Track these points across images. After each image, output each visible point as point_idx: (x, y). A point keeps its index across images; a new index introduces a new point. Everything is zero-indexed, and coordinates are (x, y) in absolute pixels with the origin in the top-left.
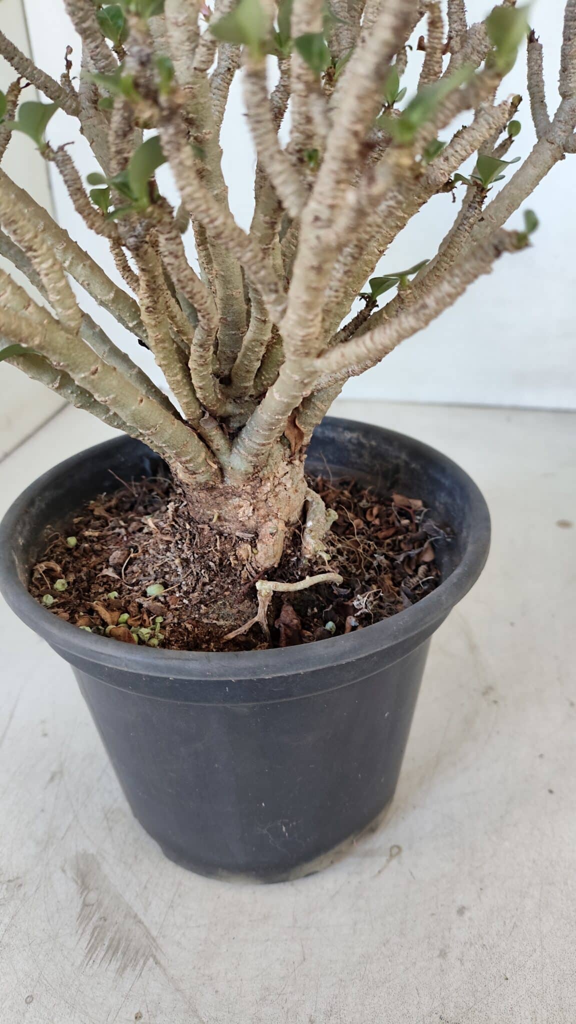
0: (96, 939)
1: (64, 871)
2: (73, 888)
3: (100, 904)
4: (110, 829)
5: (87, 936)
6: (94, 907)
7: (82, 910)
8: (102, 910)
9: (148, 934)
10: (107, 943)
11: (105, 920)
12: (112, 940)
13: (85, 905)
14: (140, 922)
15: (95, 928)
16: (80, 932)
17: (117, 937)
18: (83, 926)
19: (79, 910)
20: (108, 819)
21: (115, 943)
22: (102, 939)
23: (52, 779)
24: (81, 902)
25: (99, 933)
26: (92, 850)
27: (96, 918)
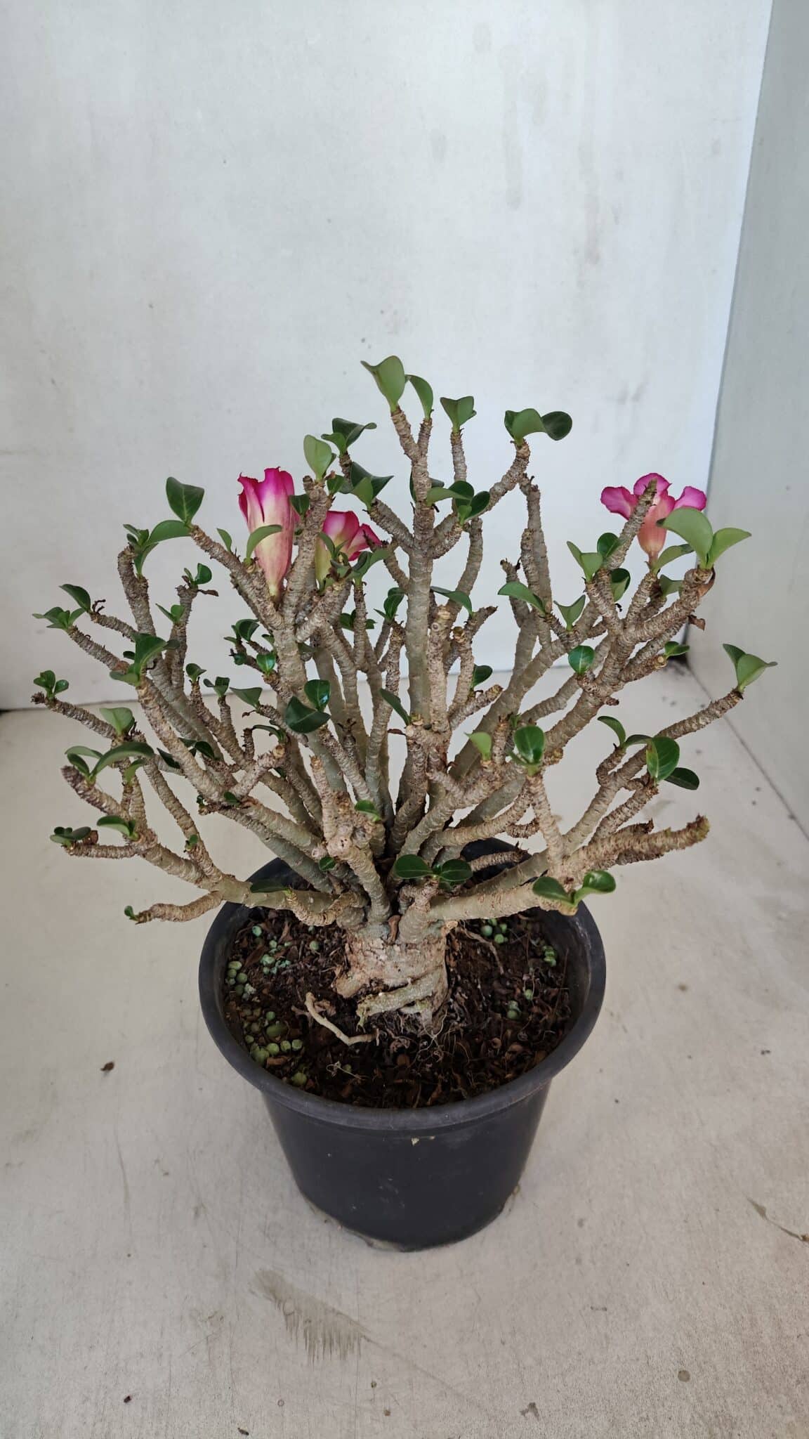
0: (310, 1339)
1: (253, 1293)
2: (270, 1305)
3: (299, 1311)
4: (275, 1243)
5: (302, 1339)
6: (296, 1314)
7: (286, 1320)
8: (303, 1314)
9: (351, 1321)
10: (321, 1339)
11: (310, 1321)
12: (324, 1336)
13: (287, 1315)
14: (339, 1313)
15: (305, 1332)
16: (294, 1337)
17: (327, 1332)
18: (294, 1332)
19: (283, 1320)
20: (268, 1236)
21: (328, 1337)
22: (316, 1338)
23: (197, 1214)
24: (282, 1313)
25: (310, 1335)
26: (269, 1267)
27: (301, 1322)
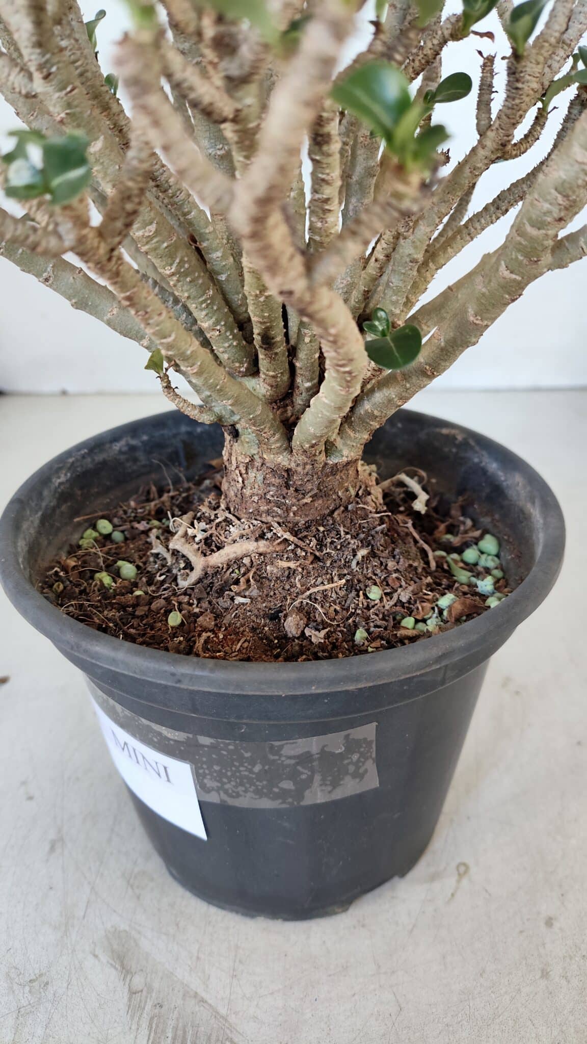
0: (156, 1033)
1: (96, 956)
2: (113, 975)
3: (150, 989)
4: (138, 898)
5: (144, 1031)
6: (144, 993)
7: (130, 1000)
8: (154, 995)
9: (216, 1014)
10: (170, 1035)
11: (161, 1006)
12: (175, 1029)
13: (132, 993)
14: (203, 1001)
15: (152, 1019)
16: (134, 1027)
17: (180, 1025)
18: (136, 1019)
19: (126, 999)
20: (132, 886)
21: (180, 1033)
22: (164, 1031)
23: (52, 849)
24: (126, 990)
25: (157, 1026)
26: (123, 926)
27: (148, 1007)
